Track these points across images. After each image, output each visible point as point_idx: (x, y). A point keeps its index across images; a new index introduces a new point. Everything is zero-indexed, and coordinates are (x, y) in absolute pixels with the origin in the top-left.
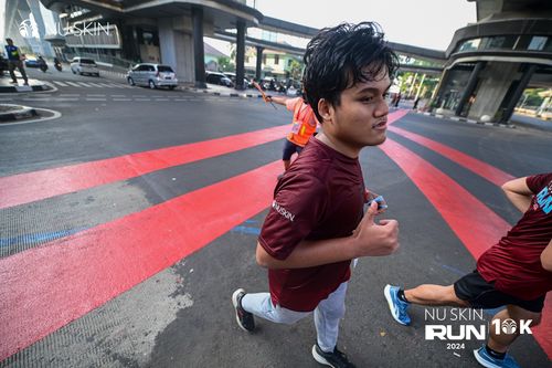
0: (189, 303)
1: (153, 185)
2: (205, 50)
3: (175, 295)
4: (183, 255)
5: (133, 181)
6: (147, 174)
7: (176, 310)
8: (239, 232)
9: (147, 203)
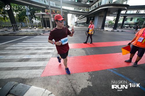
0: (91, 85)
1: (87, 51)
2: (106, 20)
3: (88, 80)
4: (92, 71)
5: (83, 49)
6: (86, 48)
7: (87, 85)
8: (110, 71)
9: (85, 54)
